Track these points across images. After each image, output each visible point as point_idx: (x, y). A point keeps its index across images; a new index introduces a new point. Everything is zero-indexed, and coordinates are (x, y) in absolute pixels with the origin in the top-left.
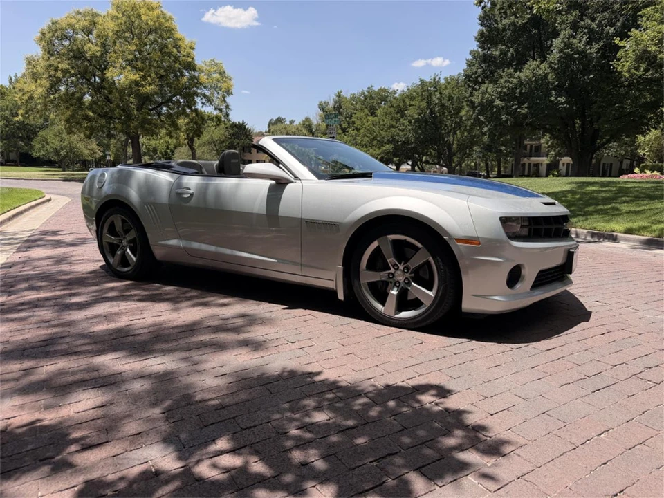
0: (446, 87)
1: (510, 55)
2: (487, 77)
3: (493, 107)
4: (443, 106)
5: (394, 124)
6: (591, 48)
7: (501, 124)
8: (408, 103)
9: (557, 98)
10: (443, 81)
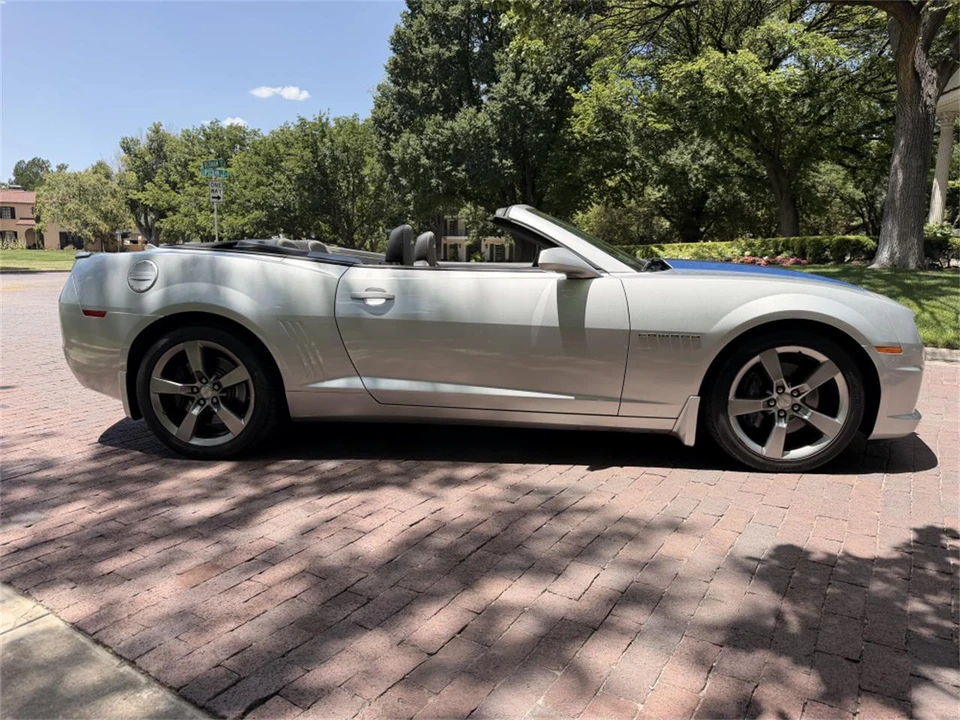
0: (339, 133)
1: (434, 97)
2: (406, 125)
3: (419, 166)
4: (335, 159)
5: (265, 180)
6: (537, 100)
7: (431, 190)
8: (282, 151)
9: (501, 161)
10: (332, 124)
